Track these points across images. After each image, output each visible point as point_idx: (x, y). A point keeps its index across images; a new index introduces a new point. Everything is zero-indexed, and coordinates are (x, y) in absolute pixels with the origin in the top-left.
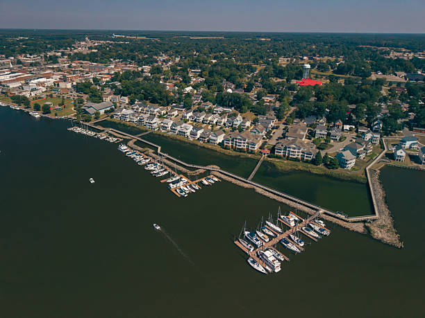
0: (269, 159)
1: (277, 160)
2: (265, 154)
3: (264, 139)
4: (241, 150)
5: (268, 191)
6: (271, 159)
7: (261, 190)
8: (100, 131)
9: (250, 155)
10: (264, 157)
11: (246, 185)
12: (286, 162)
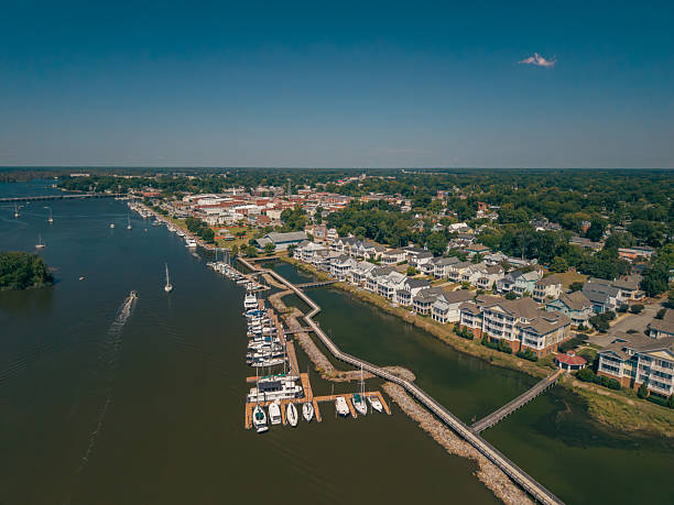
0: (576, 383)
1: (601, 391)
2: (565, 366)
3: (581, 328)
4: (500, 346)
5: (520, 487)
6: (584, 385)
7: (499, 474)
8: (247, 270)
9: (520, 363)
10: (563, 375)
11: (455, 446)
12: (631, 402)
